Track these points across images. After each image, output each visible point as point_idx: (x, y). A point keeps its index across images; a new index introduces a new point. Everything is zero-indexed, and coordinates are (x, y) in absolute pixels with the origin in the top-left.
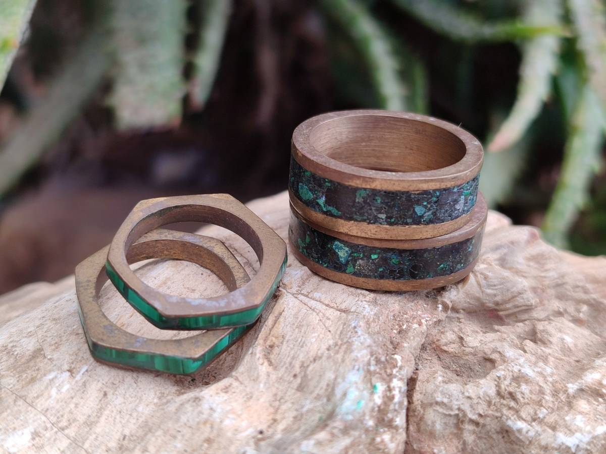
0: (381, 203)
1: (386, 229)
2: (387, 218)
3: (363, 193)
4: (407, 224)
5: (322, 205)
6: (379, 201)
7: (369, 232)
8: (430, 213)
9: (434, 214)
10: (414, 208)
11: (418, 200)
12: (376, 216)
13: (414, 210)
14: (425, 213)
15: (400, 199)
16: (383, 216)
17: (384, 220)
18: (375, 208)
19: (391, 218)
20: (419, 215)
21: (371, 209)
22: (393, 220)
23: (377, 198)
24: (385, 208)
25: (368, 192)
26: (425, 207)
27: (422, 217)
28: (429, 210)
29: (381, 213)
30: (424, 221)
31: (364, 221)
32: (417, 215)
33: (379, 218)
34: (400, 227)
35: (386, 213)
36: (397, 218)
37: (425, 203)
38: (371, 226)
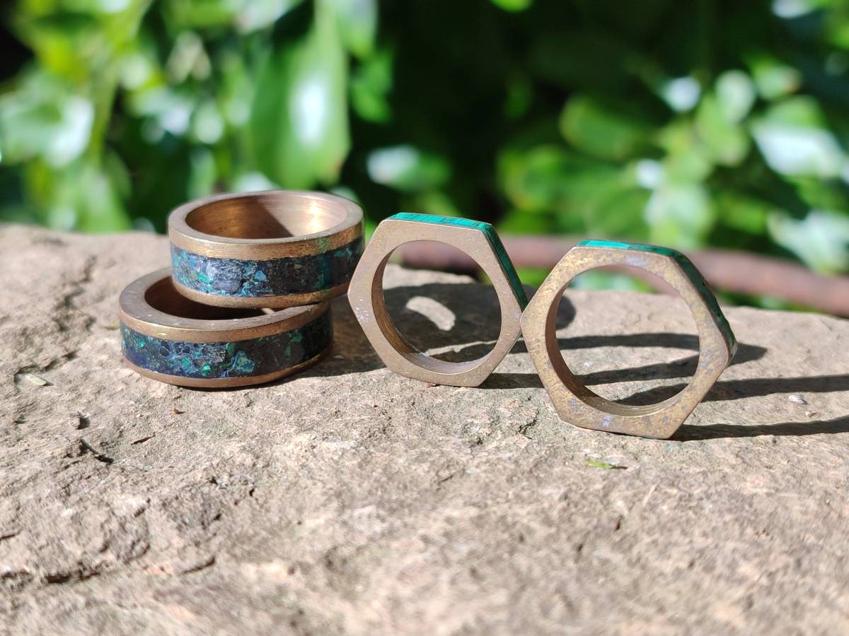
0: (300, 280)
1: (292, 254)
2: (293, 265)
3: (318, 284)
4: (271, 261)
6: (303, 281)
7: (308, 246)
8: (249, 273)
9: (244, 271)
10: (267, 278)
11: (264, 287)
12: (303, 265)
13: (267, 276)
14: (254, 273)
15: (284, 287)
16: (297, 266)
17: (295, 262)
18: (306, 273)
19: (289, 266)
20: (261, 271)
21: (309, 271)
22: (287, 263)
24: (296, 275)
25: (314, 287)
26: (255, 280)
27: (258, 269)
29: (300, 269)
30: (254, 264)
31: (314, 257)
32: (263, 271)
33: (301, 264)
34: (279, 257)
35: (294, 271)
36: (283, 267)
37: (256, 283)
38: (307, 253)
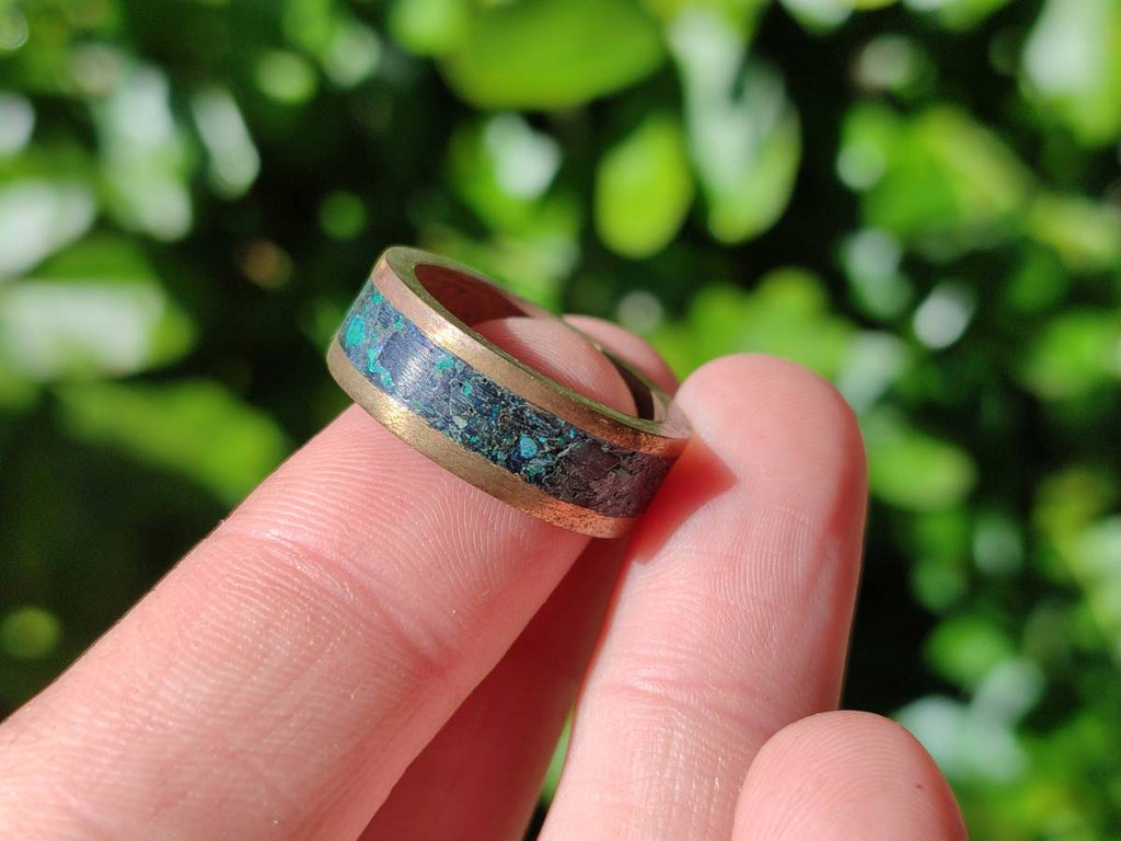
0: (470, 397)
2: (468, 430)
4: (495, 459)
5: (372, 360)
6: (467, 392)
8: (543, 463)
9: (550, 470)
10: (519, 438)
11: (534, 427)
12: (451, 417)
13: (518, 441)
14: (535, 457)
15: (504, 406)
16: (462, 423)
17: (460, 432)
18: (455, 402)
19: (473, 433)
20: (523, 454)
21: (447, 400)
22: (474, 440)
23: (466, 383)
24: (471, 410)
25: (457, 366)
26: (540, 446)
27: (525, 461)
28: (544, 456)
29: (460, 416)
30: (525, 471)
31: (426, 416)
32: (520, 453)
33: (453, 422)
34: (480, 461)
35: (470, 420)
36: (483, 438)
37: (542, 440)
38: (433, 433)
